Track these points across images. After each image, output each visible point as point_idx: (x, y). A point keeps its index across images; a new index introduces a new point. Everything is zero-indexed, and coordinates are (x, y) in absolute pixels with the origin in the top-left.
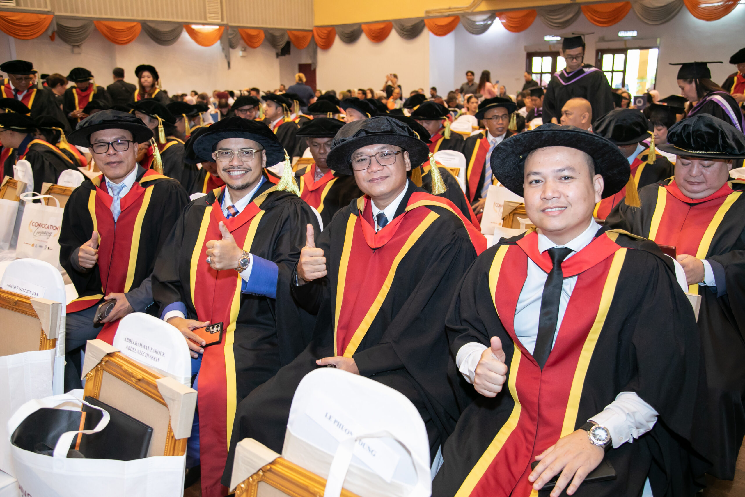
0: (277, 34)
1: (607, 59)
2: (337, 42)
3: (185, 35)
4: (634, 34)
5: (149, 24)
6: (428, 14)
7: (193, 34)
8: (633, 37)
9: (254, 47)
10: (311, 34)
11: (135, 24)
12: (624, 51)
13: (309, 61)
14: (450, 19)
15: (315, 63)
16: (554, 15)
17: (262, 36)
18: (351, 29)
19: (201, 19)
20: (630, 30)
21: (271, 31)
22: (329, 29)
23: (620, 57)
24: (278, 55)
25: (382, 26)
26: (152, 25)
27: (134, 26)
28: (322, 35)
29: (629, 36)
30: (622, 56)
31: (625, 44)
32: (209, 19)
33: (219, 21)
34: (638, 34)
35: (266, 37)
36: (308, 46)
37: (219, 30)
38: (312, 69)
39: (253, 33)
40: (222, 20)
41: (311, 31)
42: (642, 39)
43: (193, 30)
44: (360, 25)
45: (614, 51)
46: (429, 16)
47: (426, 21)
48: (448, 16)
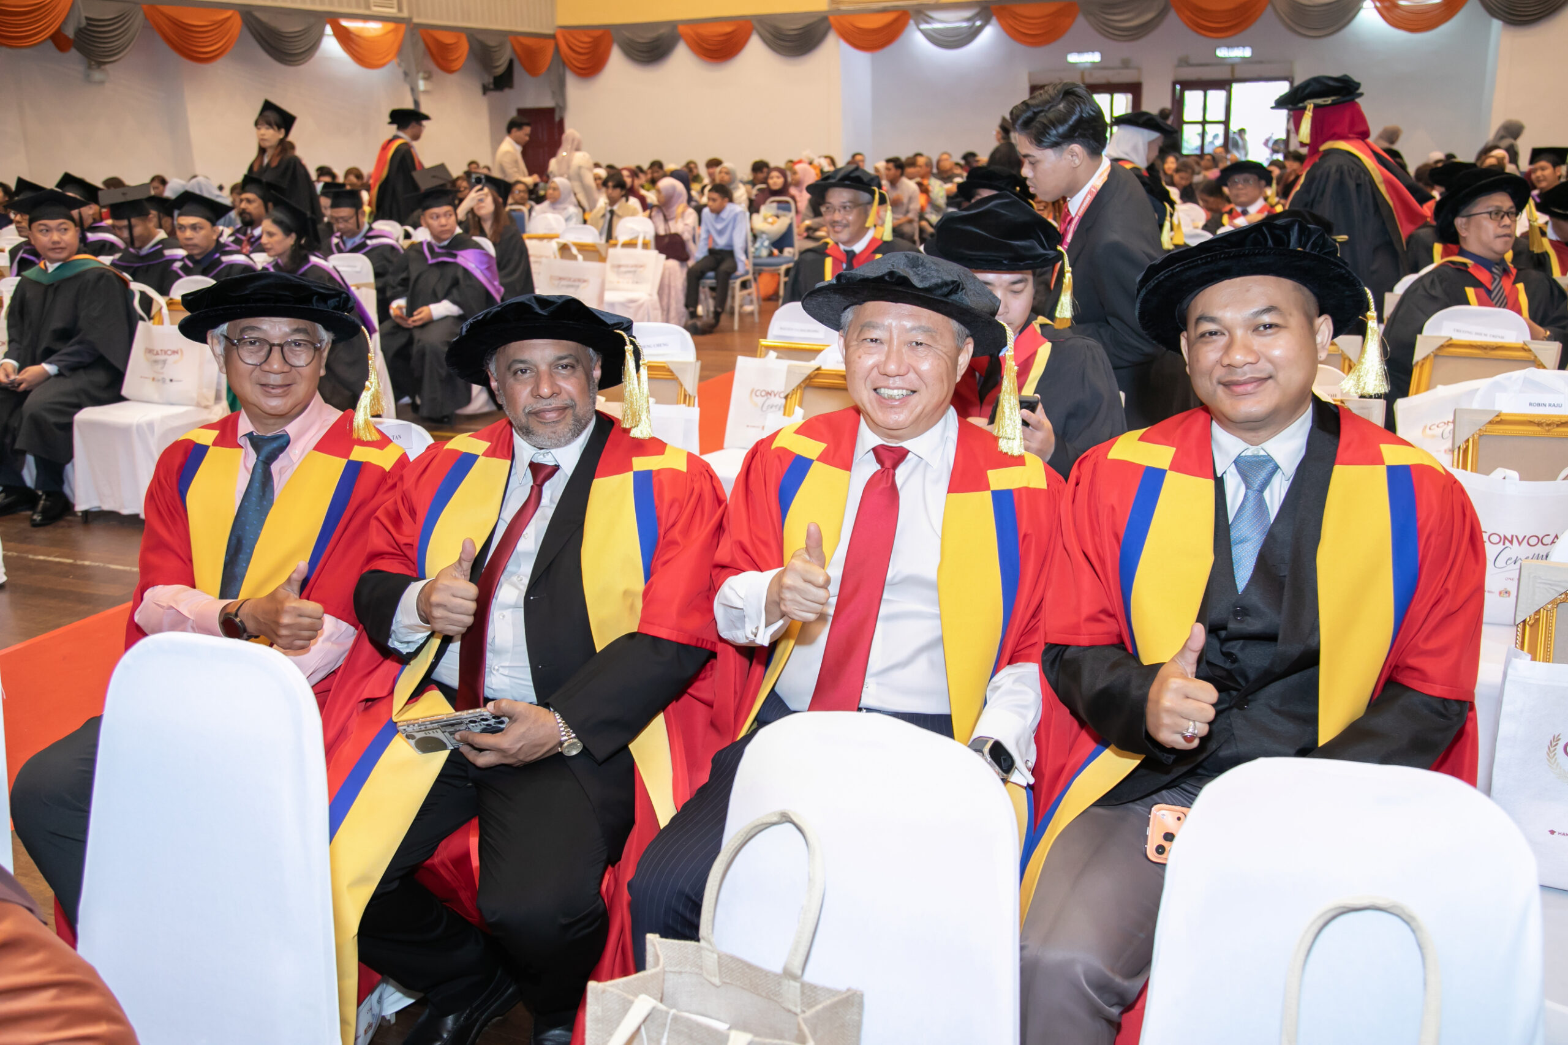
0: (491, 42)
1: (1193, 99)
2: (616, 58)
3: (330, 44)
4: (1247, 52)
5: (257, 14)
6: (834, 6)
7: (345, 38)
8: (1244, 58)
9: (450, 71)
10: (552, 43)
11: (228, 14)
12: (1224, 84)
13: (547, 103)
14: (889, 18)
15: (562, 108)
16: (1114, 14)
17: (464, 47)
18: (651, 35)
19: (358, 6)
20: (1238, 46)
21: (480, 37)
22: (597, 33)
23: (1217, 97)
24: (485, 90)
25: (728, 29)
26: (264, 17)
27: (228, 19)
28: (582, 48)
29: (1236, 57)
30: (1221, 95)
31: (1233, 72)
32: (375, 6)
33: (393, 11)
34: (1253, 53)
35: (471, 47)
36: (549, 69)
37: (394, 30)
38: (557, 119)
39: (448, 39)
40: (400, 9)
41: (553, 37)
42: (1261, 62)
43: (345, 29)
44: (673, 25)
45: (1205, 85)
46: (839, 10)
47: (831, 19)
48: (884, 11)
